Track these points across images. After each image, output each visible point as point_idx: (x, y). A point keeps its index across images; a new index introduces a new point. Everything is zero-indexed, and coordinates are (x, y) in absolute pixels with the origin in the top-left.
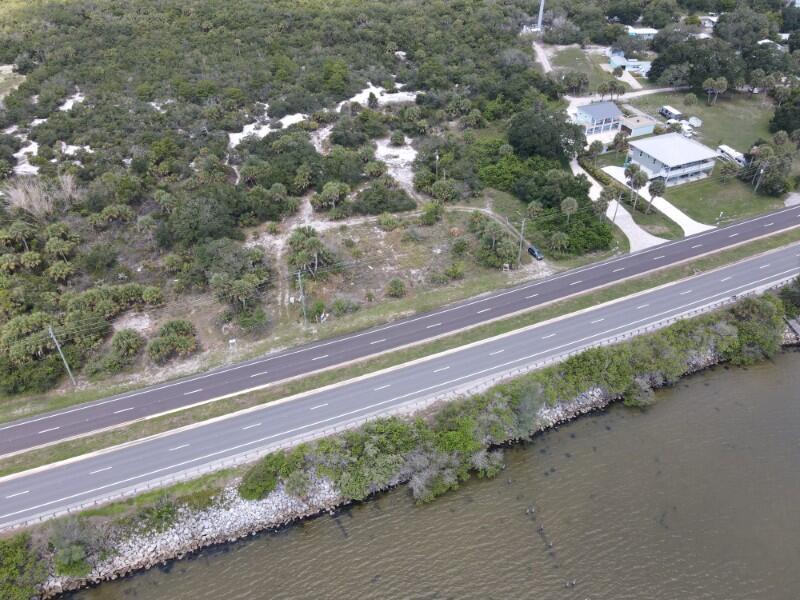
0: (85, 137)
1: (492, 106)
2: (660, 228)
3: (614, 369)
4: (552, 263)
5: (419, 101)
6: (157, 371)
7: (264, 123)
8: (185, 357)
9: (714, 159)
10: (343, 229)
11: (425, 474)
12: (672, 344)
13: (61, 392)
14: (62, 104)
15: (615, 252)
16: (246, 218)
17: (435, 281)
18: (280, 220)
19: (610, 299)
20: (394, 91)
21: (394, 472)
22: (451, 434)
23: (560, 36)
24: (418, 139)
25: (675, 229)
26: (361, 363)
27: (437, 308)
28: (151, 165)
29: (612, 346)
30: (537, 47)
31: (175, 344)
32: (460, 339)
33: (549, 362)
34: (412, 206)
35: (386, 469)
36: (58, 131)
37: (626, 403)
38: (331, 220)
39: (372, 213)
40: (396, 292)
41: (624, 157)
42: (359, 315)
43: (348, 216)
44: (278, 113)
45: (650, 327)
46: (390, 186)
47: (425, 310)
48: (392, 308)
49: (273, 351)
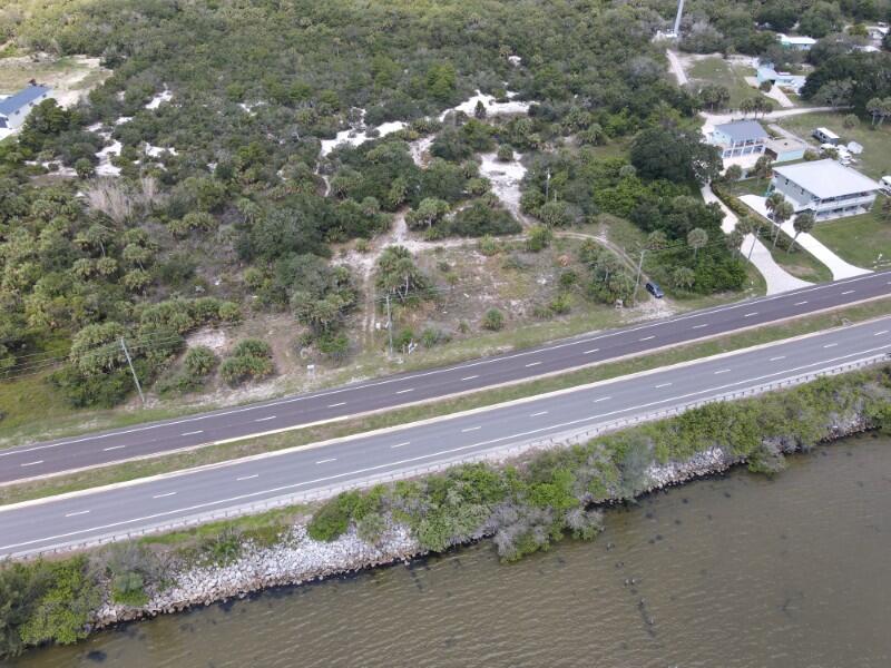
0: (170, 138)
1: (616, 120)
2: (804, 269)
3: (738, 428)
4: (673, 302)
5: (532, 112)
6: (230, 393)
7: (360, 131)
8: (260, 381)
9: (875, 191)
10: (439, 250)
11: (513, 529)
12: (810, 404)
13: (129, 408)
14: (148, 102)
15: (749, 294)
16: (334, 233)
17: (537, 314)
18: (370, 238)
19: (739, 347)
20: (506, 100)
21: (478, 523)
22: (545, 487)
23: (700, 44)
24: (528, 155)
25: (822, 272)
26: (450, 401)
27: (538, 344)
28: (236, 172)
29: (738, 401)
30: (672, 56)
31: (250, 366)
32: (561, 381)
33: (662, 414)
34: (517, 230)
35: (469, 520)
36: (144, 130)
37: (751, 468)
38: (426, 240)
39: (472, 235)
40: (494, 325)
41: (766, 186)
42: (450, 348)
43: (445, 237)
44: (376, 120)
45: (784, 383)
46: (493, 206)
47: (525, 347)
48: (489, 342)
49: (354, 380)
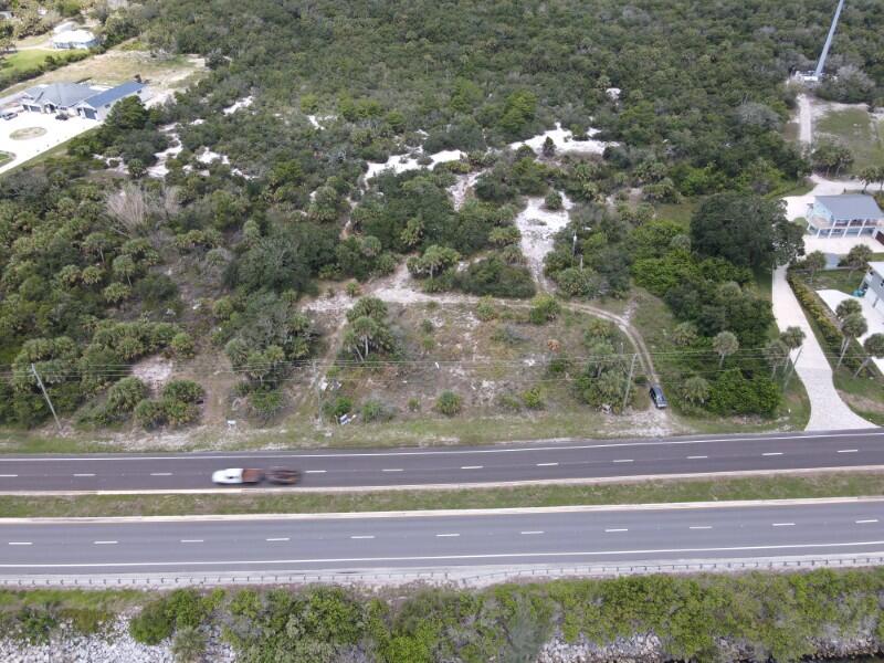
4: (676, 418)
5: (608, 154)
6: (143, 436)
7: (413, 156)
8: (177, 428)
10: (432, 306)
13: (43, 433)
14: (229, 106)
15: (781, 425)
16: (326, 271)
18: (366, 280)
20: (582, 138)
24: (580, 205)
28: (266, 191)
30: (803, 101)
34: (529, 294)
38: (423, 292)
39: (476, 293)
40: (449, 408)
42: (389, 427)
43: (445, 291)
46: (514, 261)
47: (471, 442)
48: (434, 428)
49: (271, 447)
